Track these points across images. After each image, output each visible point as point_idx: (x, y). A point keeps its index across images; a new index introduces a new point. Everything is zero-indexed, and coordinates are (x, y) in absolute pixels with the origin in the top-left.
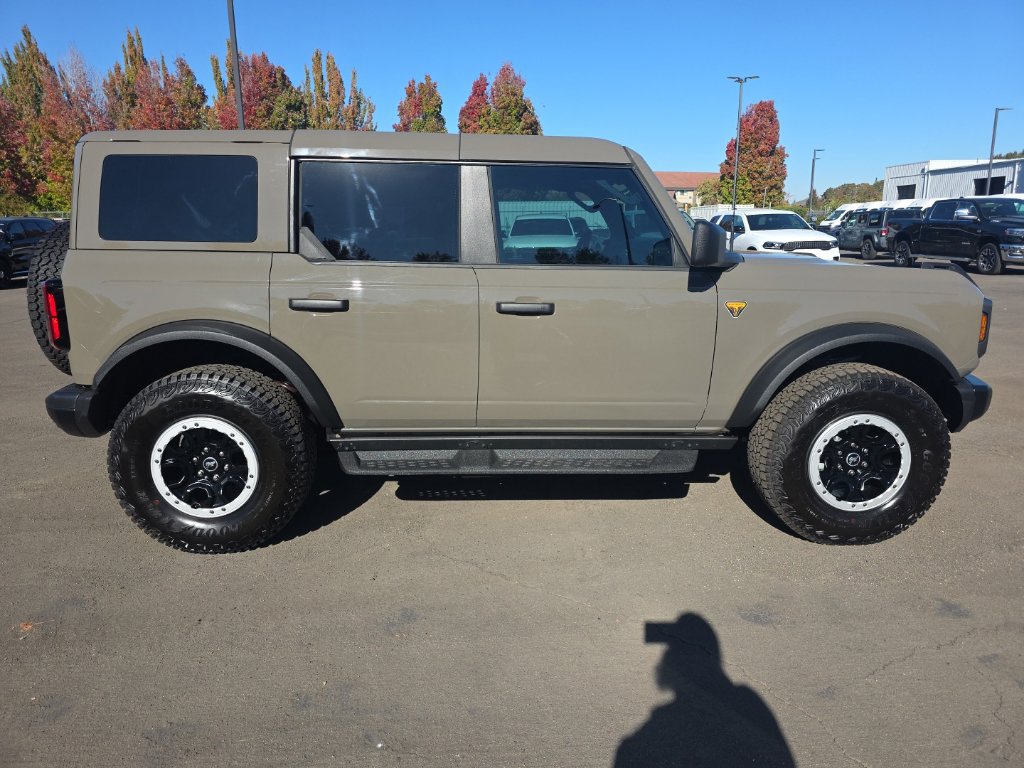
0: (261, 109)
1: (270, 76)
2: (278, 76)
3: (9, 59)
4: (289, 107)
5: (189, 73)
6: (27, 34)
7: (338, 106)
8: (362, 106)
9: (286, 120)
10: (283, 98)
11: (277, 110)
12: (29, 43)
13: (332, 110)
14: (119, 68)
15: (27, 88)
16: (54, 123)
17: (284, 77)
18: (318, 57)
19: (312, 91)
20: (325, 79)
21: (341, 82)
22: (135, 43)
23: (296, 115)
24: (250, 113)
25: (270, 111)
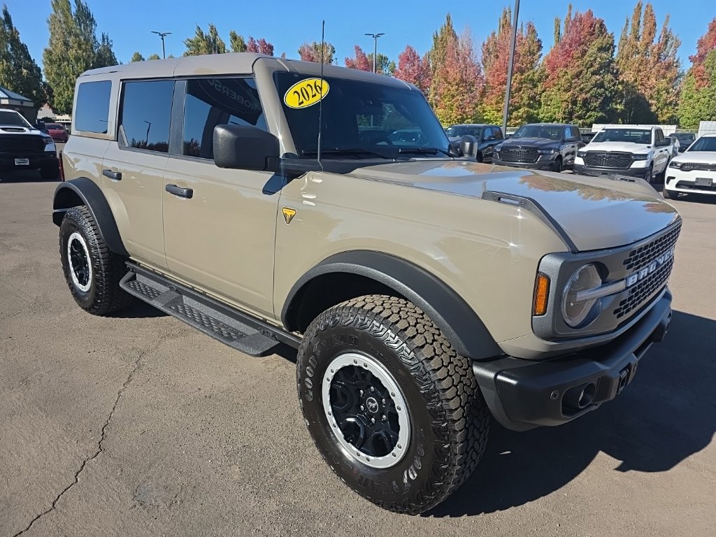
0: (577, 53)
1: (591, 27)
2: (598, 25)
3: (437, 35)
4: (600, 49)
5: (534, 31)
6: (448, 18)
7: (647, 45)
8: (669, 43)
9: (595, 59)
10: (598, 42)
11: (590, 51)
12: (449, 24)
13: (641, 49)
14: (494, 34)
15: (442, 51)
16: (448, 72)
17: (602, 25)
18: (639, 7)
19: (628, 34)
20: (641, 24)
21: (655, 25)
22: (507, 15)
23: (604, 55)
24: (569, 56)
25: (584, 53)
